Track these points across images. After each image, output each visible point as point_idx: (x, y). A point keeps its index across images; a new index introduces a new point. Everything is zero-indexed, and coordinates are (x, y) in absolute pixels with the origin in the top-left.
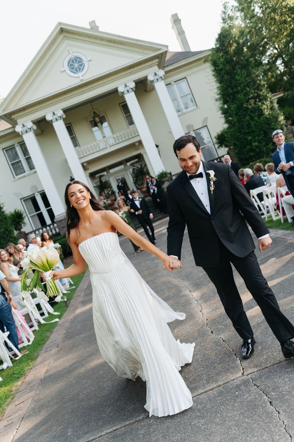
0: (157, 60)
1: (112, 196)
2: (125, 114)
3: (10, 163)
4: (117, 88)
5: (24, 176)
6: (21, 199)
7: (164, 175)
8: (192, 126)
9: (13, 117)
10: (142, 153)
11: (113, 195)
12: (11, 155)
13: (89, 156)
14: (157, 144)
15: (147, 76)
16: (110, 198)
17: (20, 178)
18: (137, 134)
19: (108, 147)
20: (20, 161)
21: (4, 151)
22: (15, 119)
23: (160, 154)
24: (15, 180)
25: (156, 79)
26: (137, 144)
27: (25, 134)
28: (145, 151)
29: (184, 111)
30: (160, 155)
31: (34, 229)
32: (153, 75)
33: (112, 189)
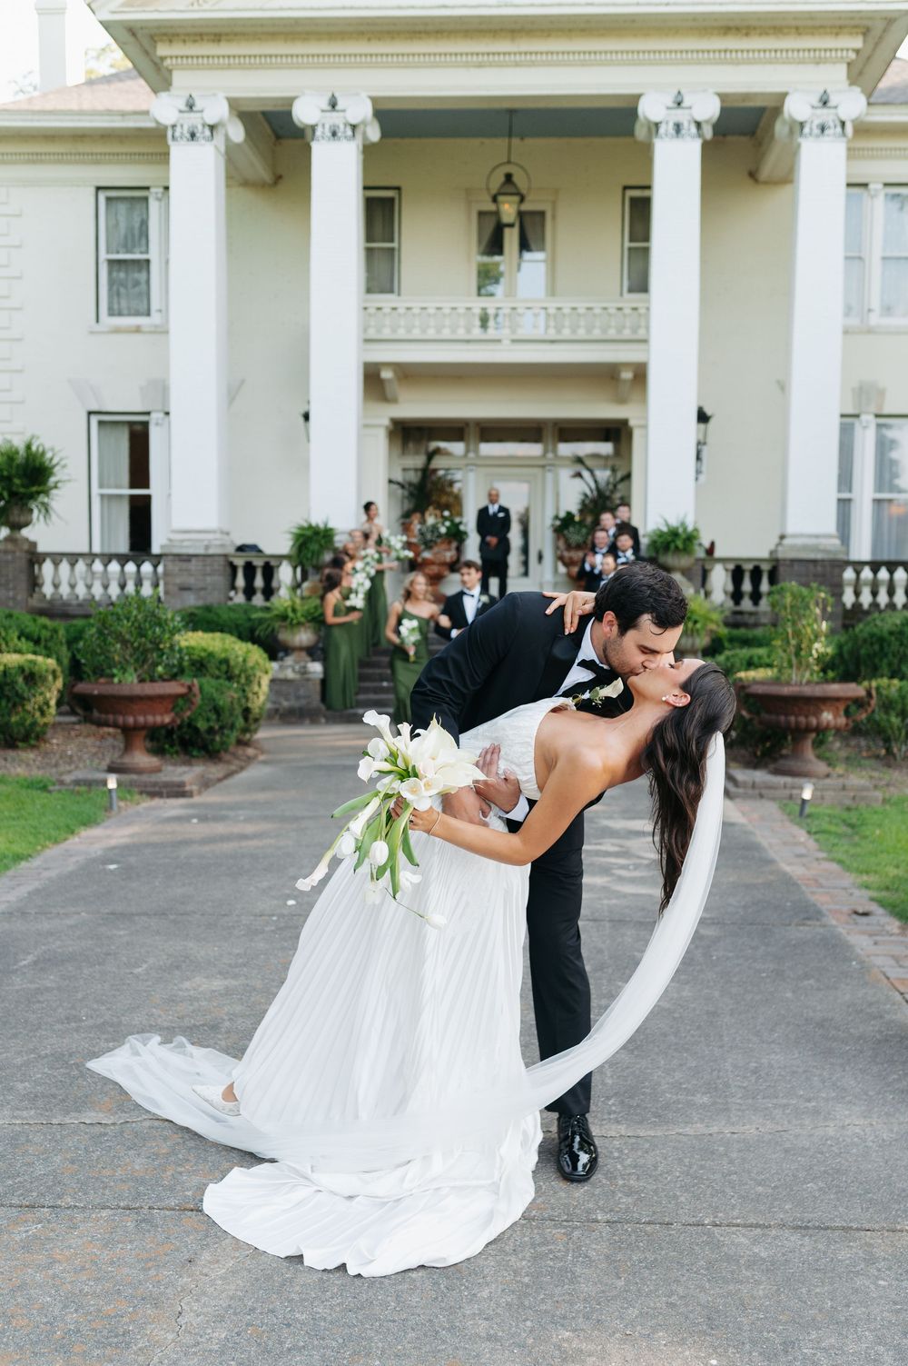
0: (857, 42)
1: (444, 546)
2: (631, 240)
3: (103, 256)
4: (638, 97)
5: (138, 330)
6: (90, 413)
7: (679, 544)
8: (882, 393)
9: (162, 50)
10: (632, 423)
11: (454, 545)
12: (123, 225)
13: (413, 346)
14: (708, 411)
15: (783, 96)
16: (436, 549)
17: (117, 331)
18: (641, 333)
19: (506, 342)
20: (148, 261)
21: (102, 196)
22: (168, 62)
23: (704, 455)
24: (97, 328)
25: (817, 122)
26: (627, 375)
27: (184, 142)
28: (646, 418)
29: (874, 319)
30: (698, 458)
31: (97, 549)
32: (815, 100)
33: (457, 520)
